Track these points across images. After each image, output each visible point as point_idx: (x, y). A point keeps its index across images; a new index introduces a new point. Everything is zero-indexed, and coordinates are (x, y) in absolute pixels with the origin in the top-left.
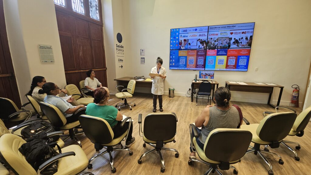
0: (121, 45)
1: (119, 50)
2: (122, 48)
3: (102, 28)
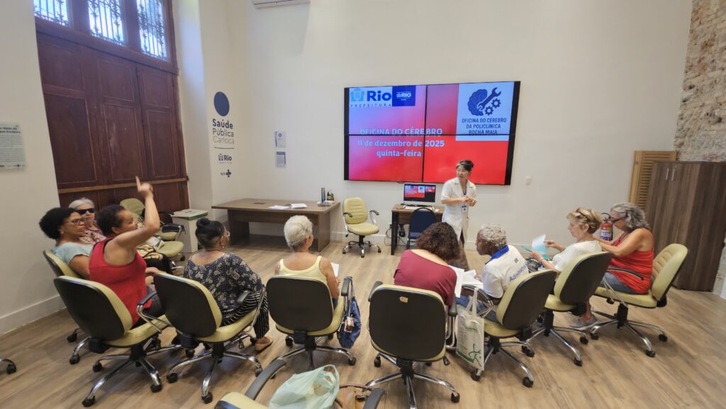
0: (226, 122)
1: (221, 133)
2: (228, 127)
3: (176, 80)
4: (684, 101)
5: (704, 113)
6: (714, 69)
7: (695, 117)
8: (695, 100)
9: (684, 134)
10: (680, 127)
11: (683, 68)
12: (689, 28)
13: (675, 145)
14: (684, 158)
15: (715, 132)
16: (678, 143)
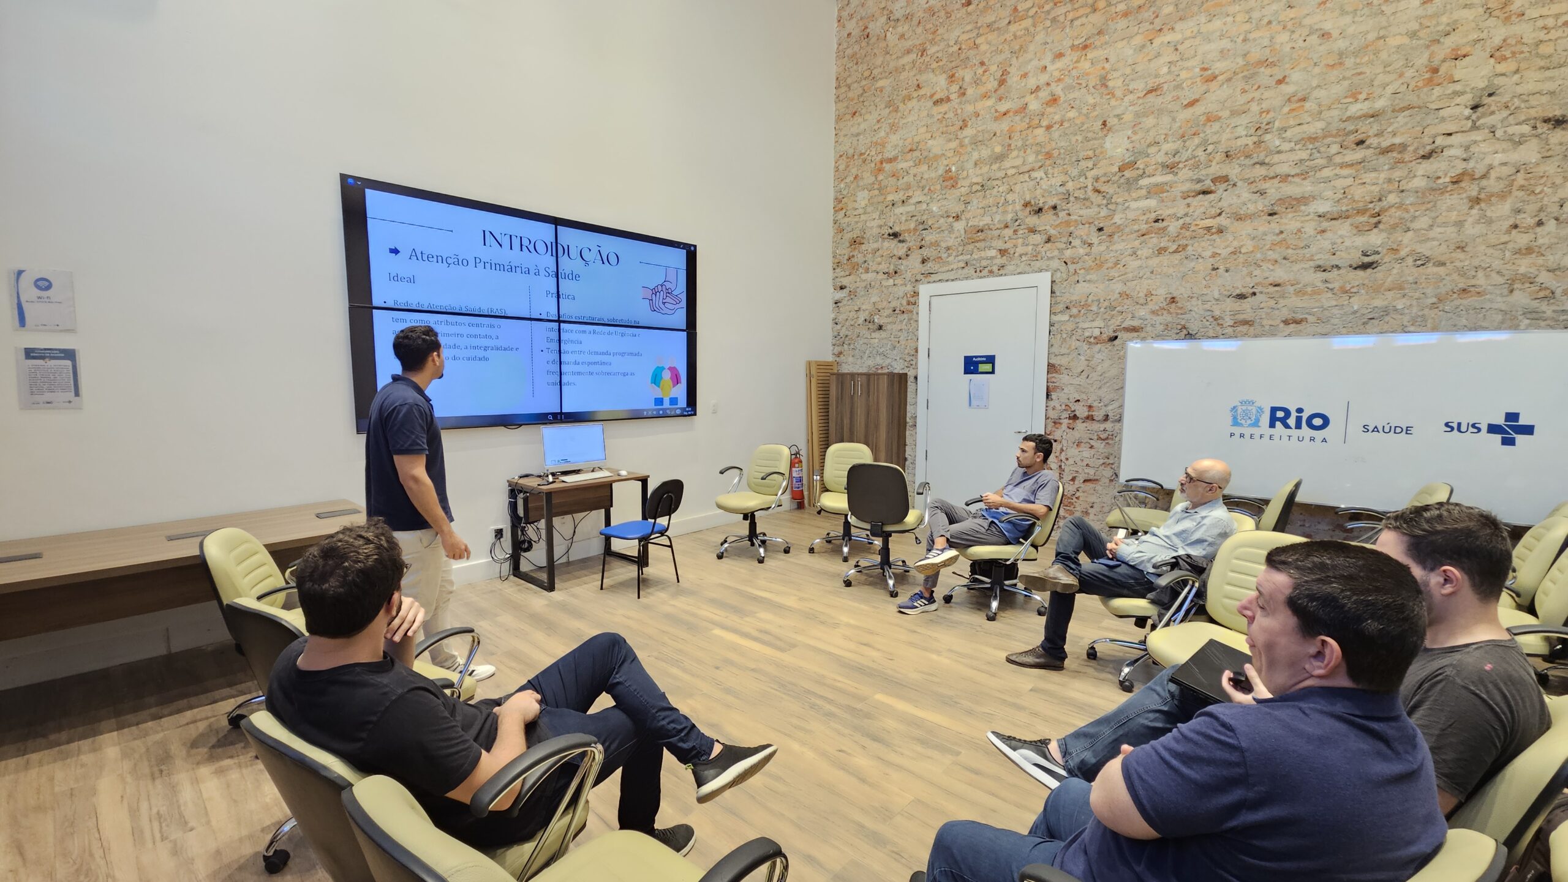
4: (836, 303)
5: (861, 321)
6: (867, 271)
7: (852, 323)
8: (849, 303)
9: (840, 341)
10: (836, 334)
11: (830, 266)
12: (832, 218)
13: (834, 354)
14: (846, 369)
15: (877, 340)
16: (836, 352)
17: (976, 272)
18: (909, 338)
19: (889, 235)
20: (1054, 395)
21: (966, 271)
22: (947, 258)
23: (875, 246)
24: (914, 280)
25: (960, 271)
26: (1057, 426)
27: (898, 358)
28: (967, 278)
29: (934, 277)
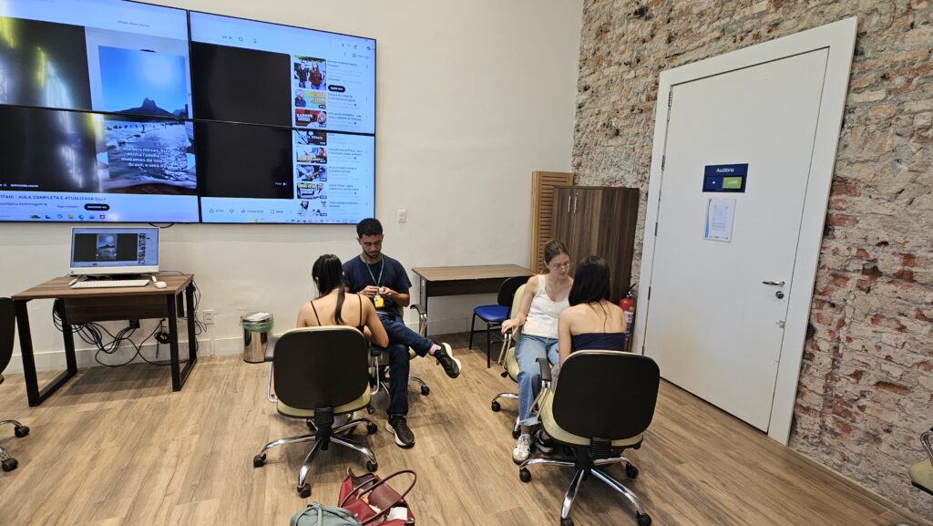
4: (580, 107)
5: (600, 124)
6: (609, 66)
7: (592, 129)
8: (591, 106)
10: (577, 142)
11: (577, 63)
13: (573, 166)
14: (583, 182)
15: (613, 148)
16: (575, 163)
17: (735, 42)
18: (645, 144)
19: (636, 13)
20: (838, 231)
21: (722, 42)
22: (699, 28)
23: (620, 31)
24: (656, 67)
25: (714, 44)
26: (838, 282)
27: (631, 170)
28: (721, 53)
29: (681, 59)
